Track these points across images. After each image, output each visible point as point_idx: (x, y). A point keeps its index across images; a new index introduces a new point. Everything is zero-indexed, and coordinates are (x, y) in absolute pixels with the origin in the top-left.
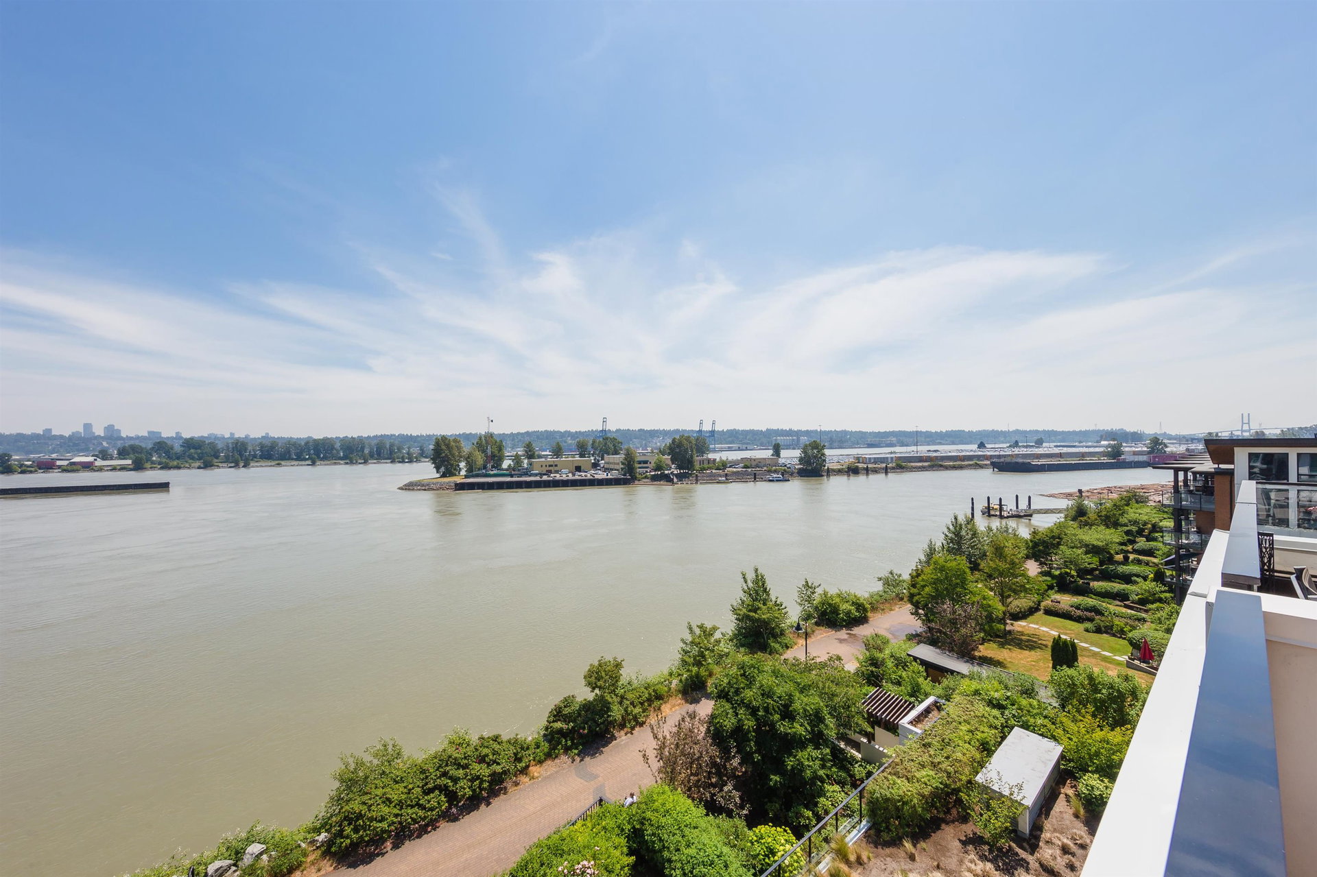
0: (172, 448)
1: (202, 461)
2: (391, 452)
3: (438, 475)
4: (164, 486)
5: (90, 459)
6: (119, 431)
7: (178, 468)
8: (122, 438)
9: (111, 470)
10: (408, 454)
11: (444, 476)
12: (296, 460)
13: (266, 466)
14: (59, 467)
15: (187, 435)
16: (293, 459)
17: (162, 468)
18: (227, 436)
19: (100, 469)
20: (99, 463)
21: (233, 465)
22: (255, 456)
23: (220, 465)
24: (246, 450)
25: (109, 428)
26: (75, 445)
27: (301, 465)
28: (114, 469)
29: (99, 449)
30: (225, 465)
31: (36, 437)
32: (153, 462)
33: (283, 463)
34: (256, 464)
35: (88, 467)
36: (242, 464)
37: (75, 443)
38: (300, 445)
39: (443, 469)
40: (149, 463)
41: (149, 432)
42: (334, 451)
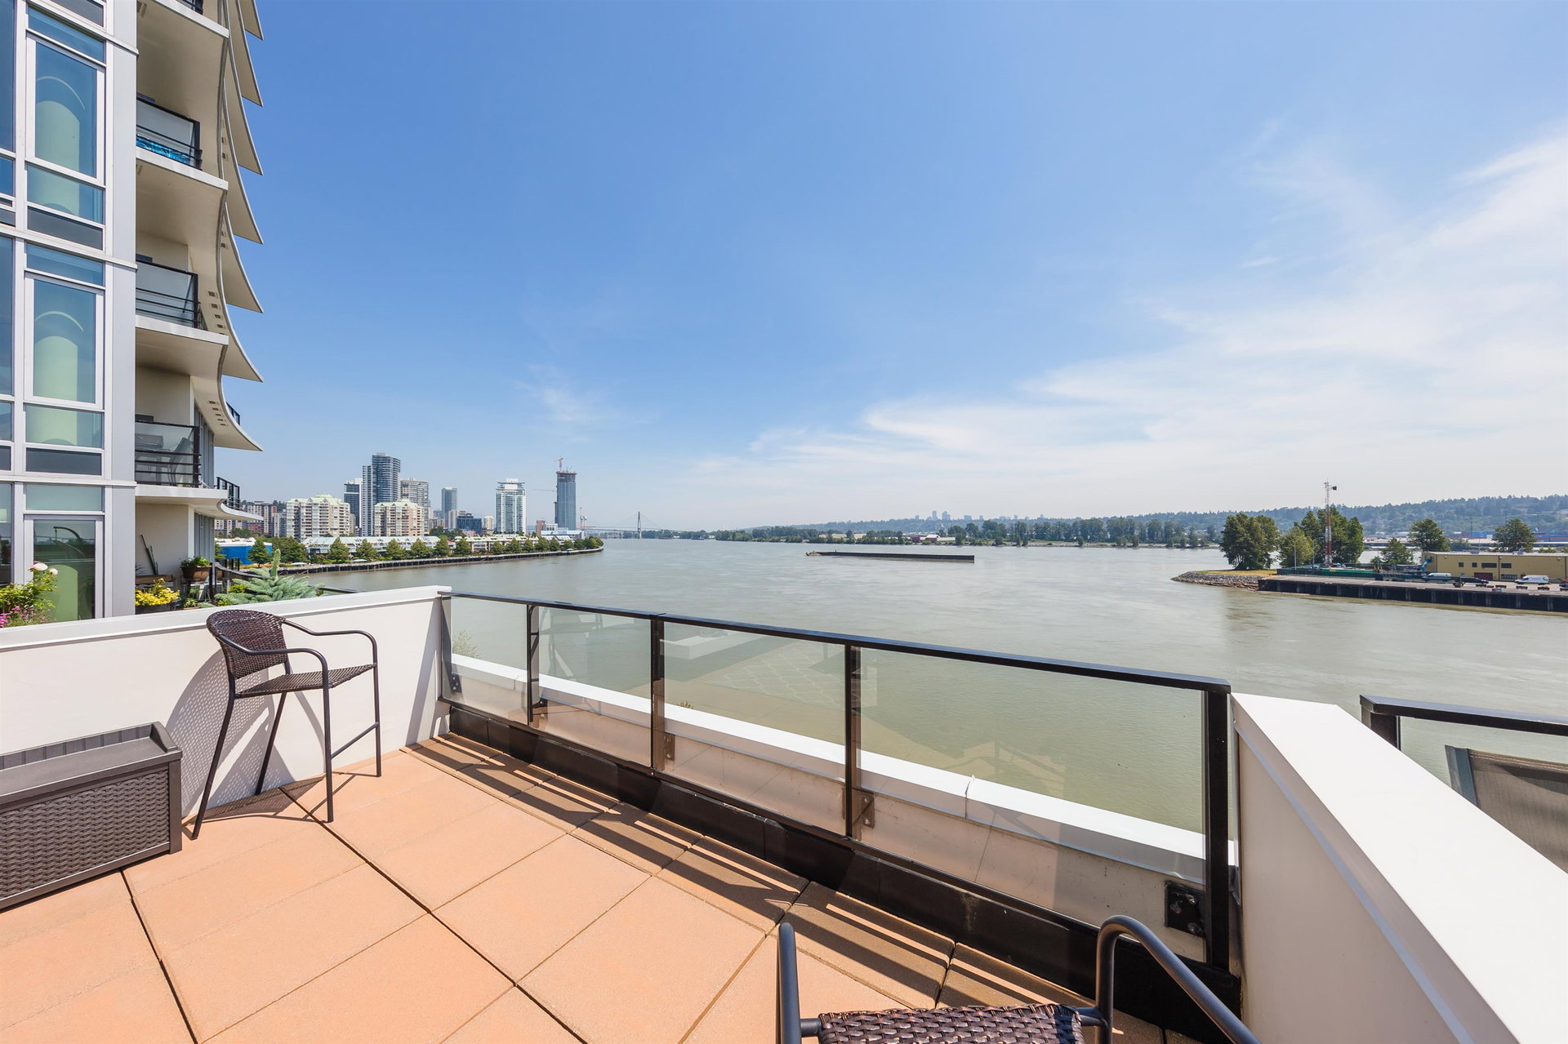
0: (977, 529)
1: (995, 540)
2: (1167, 534)
3: (1231, 567)
4: (970, 559)
5: (934, 536)
6: (949, 515)
7: (980, 544)
8: (950, 521)
10: (1190, 536)
11: (1241, 568)
12: (1065, 541)
13: (1040, 546)
14: (922, 541)
15: (986, 519)
16: (1062, 540)
17: (971, 544)
18: (1012, 518)
19: (939, 544)
20: (939, 539)
21: (1015, 543)
22: (1032, 536)
23: (1007, 543)
24: (1025, 530)
25: (945, 514)
27: (1070, 546)
28: (946, 544)
29: (939, 529)
30: (1010, 543)
31: (912, 520)
32: (966, 540)
33: (1054, 543)
34: (1033, 544)
35: (934, 541)
36: (1022, 543)
37: (929, 525)
38: (1069, 526)
39: (1239, 560)
40: (964, 540)
41: (965, 516)
42: (1101, 533)
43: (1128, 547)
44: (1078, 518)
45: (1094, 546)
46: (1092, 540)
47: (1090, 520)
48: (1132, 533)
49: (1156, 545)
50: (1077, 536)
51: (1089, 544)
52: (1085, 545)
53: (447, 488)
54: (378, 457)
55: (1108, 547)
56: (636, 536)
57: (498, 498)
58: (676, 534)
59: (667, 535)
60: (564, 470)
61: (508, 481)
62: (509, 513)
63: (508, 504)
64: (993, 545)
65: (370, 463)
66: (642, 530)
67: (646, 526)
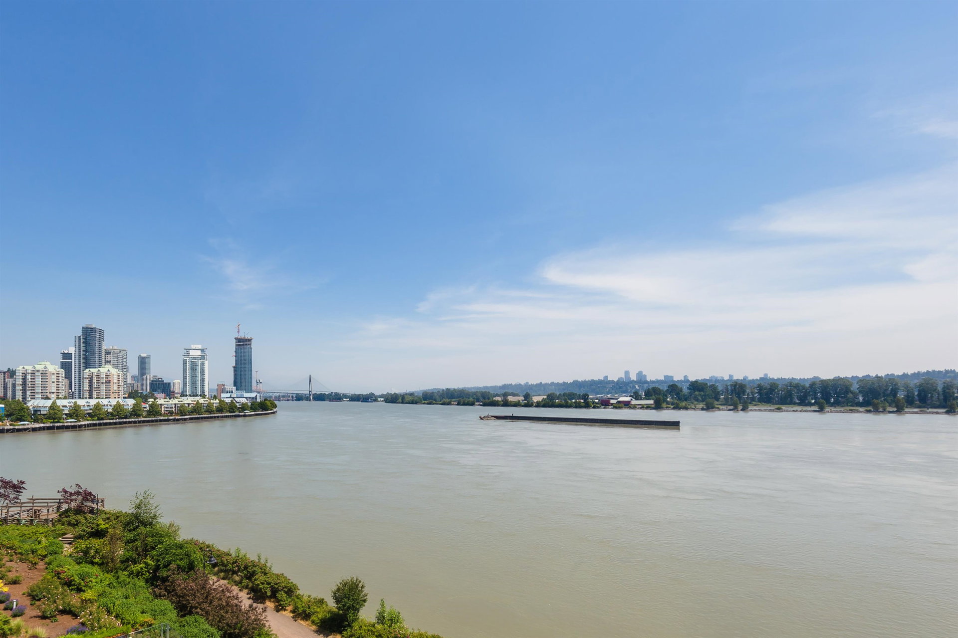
0: (681, 391)
1: (705, 403)
4: (675, 425)
5: (628, 399)
6: (645, 376)
7: (686, 408)
8: (646, 382)
9: (641, 408)
12: (799, 404)
13: (765, 410)
14: (612, 404)
15: (692, 378)
16: (795, 404)
17: (674, 408)
18: (726, 378)
19: (634, 407)
20: (634, 402)
21: (732, 407)
22: (753, 399)
23: (721, 407)
24: (744, 392)
25: (640, 374)
26: (620, 388)
27: (806, 411)
28: (642, 407)
29: (633, 391)
30: (725, 407)
31: (600, 382)
32: (668, 403)
33: (784, 407)
34: (755, 408)
35: (627, 405)
36: (740, 407)
37: (621, 386)
38: (804, 387)
40: (665, 403)
42: (850, 395)
43: (890, 412)
44: (815, 378)
45: (841, 412)
46: (837, 404)
47: (833, 380)
48: (895, 395)
49: (930, 410)
50: (816, 398)
51: (833, 409)
52: (828, 409)
53: (143, 355)
54: (87, 328)
55: (861, 412)
56: (308, 399)
57: (185, 363)
58: (345, 396)
59: (337, 397)
60: (241, 335)
61: (193, 347)
62: (193, 377)
63: (193, 368)
64: (703, 409)
65: (80, 333)
66: (313, 392)
67: (317, 390)
